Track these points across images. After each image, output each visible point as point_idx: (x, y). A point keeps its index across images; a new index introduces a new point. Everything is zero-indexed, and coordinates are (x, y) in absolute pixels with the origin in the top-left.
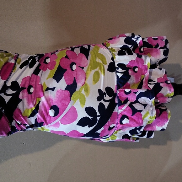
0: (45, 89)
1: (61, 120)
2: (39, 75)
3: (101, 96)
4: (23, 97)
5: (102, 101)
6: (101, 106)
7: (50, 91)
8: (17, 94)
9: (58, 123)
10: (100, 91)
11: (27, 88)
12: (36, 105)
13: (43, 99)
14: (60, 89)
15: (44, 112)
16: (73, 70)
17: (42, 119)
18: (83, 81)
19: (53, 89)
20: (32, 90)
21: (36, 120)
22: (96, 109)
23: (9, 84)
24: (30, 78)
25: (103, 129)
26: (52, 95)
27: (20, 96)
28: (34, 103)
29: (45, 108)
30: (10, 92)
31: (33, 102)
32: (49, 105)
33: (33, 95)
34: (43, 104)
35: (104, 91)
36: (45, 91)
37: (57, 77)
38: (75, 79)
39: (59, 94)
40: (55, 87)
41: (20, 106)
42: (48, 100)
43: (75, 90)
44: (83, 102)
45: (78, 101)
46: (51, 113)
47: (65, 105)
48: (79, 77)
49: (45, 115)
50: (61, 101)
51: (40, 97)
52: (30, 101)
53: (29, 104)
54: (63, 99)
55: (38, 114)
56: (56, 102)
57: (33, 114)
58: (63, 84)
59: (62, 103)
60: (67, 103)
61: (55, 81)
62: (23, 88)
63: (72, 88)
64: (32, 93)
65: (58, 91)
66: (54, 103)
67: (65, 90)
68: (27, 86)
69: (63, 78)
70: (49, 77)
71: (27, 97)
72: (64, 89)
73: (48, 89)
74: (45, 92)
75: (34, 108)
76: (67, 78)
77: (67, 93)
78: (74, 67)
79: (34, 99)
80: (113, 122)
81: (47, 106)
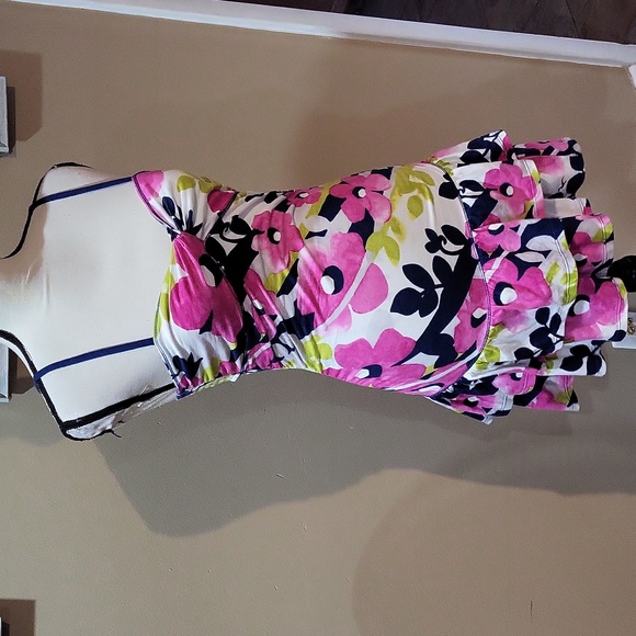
0: (304, 235)
1: (351, 303)
2: (289, 211)
3: (434, 243)
4: (259, 248)
5: (439, 253)
6: (439, 265)
7: (316, 237)
8: (248, 241)
9: (346, 313)
10: (429, 232)
11: (266, 233)
12: (291, 266)
13: (304, 254)
14: (337, 232)
15: (311, 283)
16: (360, 197)
17: (308, 301)
18: (386, 214)
19: (323, 234)
20: (277, 236)
21: (295, 303)
22: (430, 269)
23: (228, 219)
24: (270, 215)
25: (455, 321)
26: (323, 245)
27: (255, 245)
28: (286, 262)
29: (311, 274)
30: (231, 235)
31: (283, 260)
32: (320, 267)
33: (280, 245)
34: (306, 266)
35: (440, 233)
36: (307, 238)
37: (329, 210)
38: (367, 212)
39: (336, 241)
40: (326, 231)
41: (256, 264)
42: (315, 256)
43: (371, 231)
44: (394, 254)
45: (383, 252)
46: (327, 284)
47: (356, 264)
48: (377, 207)
49: (313, 291)
50: (344, 256)
51: (296, 250)
52: (275, 258)
53: (274, 262)
54: (347, 251)
55: (297, 286)
56: (333, 259)
57: (287, 287)
58: (342, 222)
59: (348, 260)
60: (359, 258)
61: (323, 220)
62: (257, 232)
63: (363, 228)
64: (278, 242)
65: (335, 237)
66: (331, 262)
67: (350, 231)
68: (265, 229)
69: (341, 212)
70: (310, 213)
71: (271, 248)
72: (345, 230)
73: (311, 235)
74: (306, 241)
75: (287, 273)
76: (350, 212)
77: (355, 237)
79: (285, 254)
80: (478, 303)
81: (314, 268)
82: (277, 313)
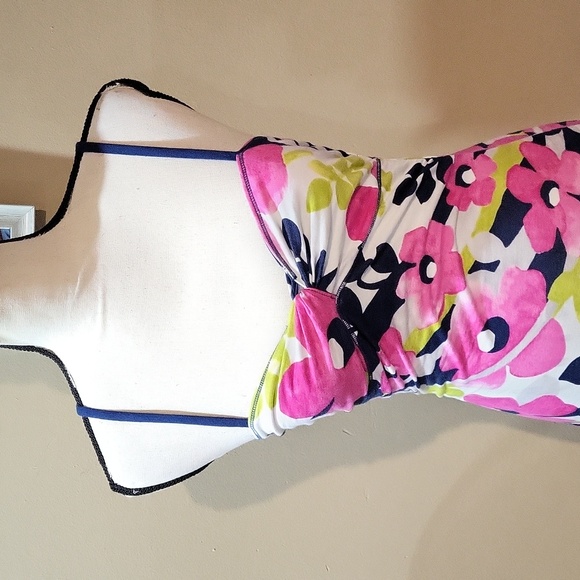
0: (468, 265)
1: (510, 365)
2: (450, 222)
4: (407, 293)
7: (483, 273)
8: (391, 283)
9: (501, 374)
11: (418, 266)
12: (443, 316)
13: (463, 299)
14: (513, 266)
15: (464, 338)
16: (551, 206)
17: (455, 359)
19: (492, 267)
20: (432, 270)
21: (438, 361)
23: (370, 253)
24: (426, 232)
26: (490, 285)
27: (401, 290)
28: (438, 310)
29: (468, 325)
30: (372, 276)
31: (434, 308)
32: (480, 316)
33: (434, 284)
34: (463, 314)
36: (470, 272)
37: (505, 226)
38: (559, 235)
39: (510, 282)
40: (497, 263)
41: (399, 319)
42: (478, 301)
43: (560, 270)
45: (569, 305)
46: (486, 341)
47: (530, 317)
48: (572, 227)
49: (465, 347)
50: (517, 304)
51: (453, 292)
52: (425, 305)
53: (423, 312)
54: (523, 298)
55: (446, 346)
56: (502, 307)
57: (431, 347)
58: (522, 250)
59: (521, 312)
60: (535, 310)
61: (497, 241)
62: (407, 266)
63: (550, 263)
64: (432, 279)
65: (509, 274)
66: (496, 311)
67: (530, 268)
68: (417, 260)
69: (523, 231)
70: (479, 228)
71: (420, 292)
72: (526, 265)
73: (477, 266)
74: (468, 277)
75: (436, 327)
76: (534, 232)
77: (537, 278)
78: (554, 196)
79: (438, 298)
81: (473, 318)
82: (410, 371)
